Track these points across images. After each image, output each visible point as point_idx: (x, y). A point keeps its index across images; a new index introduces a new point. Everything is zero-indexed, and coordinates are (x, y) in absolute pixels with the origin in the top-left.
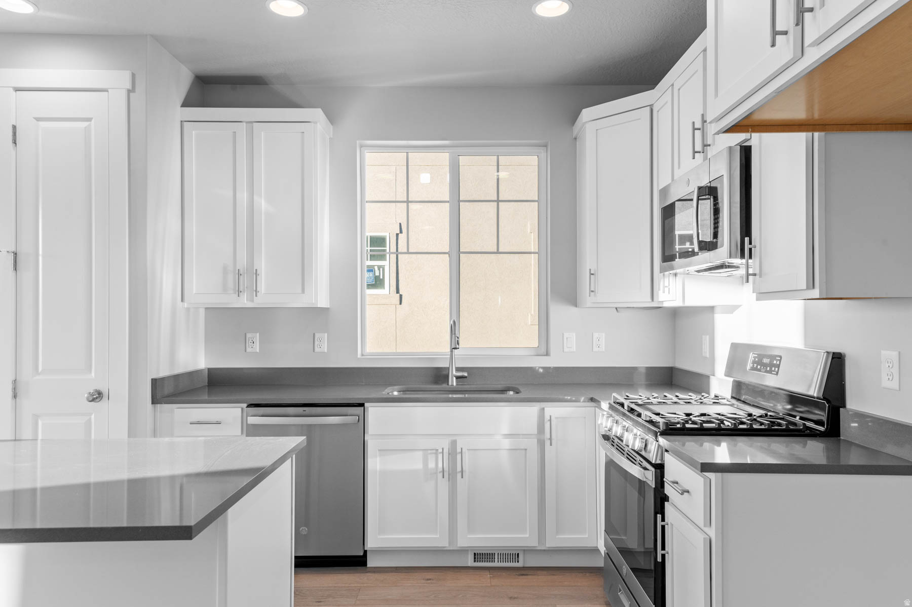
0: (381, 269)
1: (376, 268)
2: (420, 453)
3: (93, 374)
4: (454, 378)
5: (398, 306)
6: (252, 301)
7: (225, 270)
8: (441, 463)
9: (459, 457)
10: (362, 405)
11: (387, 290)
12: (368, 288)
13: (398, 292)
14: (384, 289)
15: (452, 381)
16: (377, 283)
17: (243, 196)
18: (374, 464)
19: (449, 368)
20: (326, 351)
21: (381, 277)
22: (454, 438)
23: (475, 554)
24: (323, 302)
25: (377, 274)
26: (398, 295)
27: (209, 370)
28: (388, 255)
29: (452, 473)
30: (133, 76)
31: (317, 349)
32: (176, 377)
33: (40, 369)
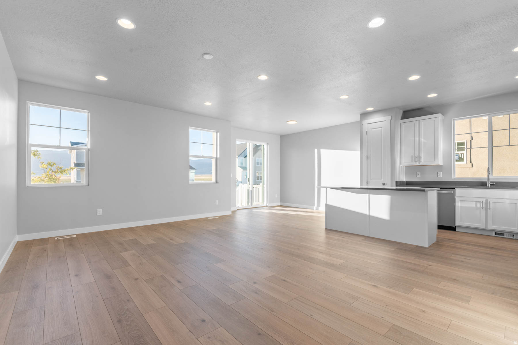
0: (462, 154)
1: (460, 154)
2: (474, 203)
3: (383, 180)
4: (489, 185)
5: (471, 168)
6: (420, 164)
7: (412, 156)
8: (483, 205)
9: (489, 204)
10: (454, 189)
11: (466, 162)
12: (456, 162)
13: (471, 162)
14: (464, 161)
15: (488, 185)
16: (461, 159)
17: (417, 139)
18: (458, 204)
19: (487, 182)
20: (441, 176)
21: (462, 157)
22: (487, 199)
23: (495, 233)
24: (441, 163)
25: (460, 156)
26: (471, 164)
27: (406, 181)
28: (466, 150)
29: (486, 209)
30: (392, 117)
31: (438, 176)
32: (400, 182)
33: (372, 178)
